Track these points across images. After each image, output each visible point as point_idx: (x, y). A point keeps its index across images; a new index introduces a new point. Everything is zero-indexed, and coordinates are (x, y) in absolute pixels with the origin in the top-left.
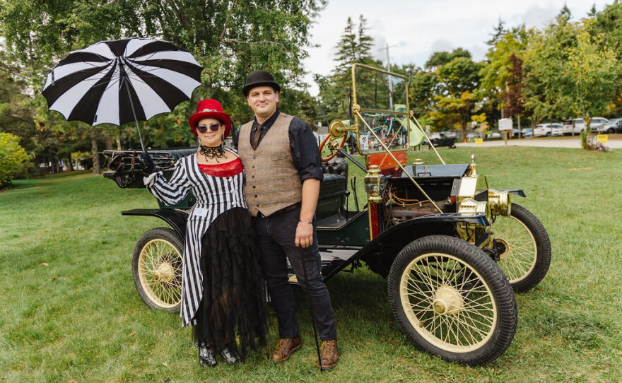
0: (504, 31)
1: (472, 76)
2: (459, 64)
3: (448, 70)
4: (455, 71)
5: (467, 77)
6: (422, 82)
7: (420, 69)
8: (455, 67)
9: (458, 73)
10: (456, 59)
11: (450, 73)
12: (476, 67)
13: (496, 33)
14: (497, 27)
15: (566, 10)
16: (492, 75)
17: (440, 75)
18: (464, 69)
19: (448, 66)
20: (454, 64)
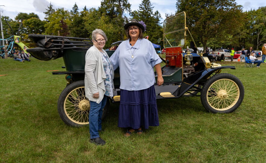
0: (53, 9)
1: (40, 26)
2: (34, 20)
3: (29, 22)
4: (32, 23)
5: (38, 27)
6: (14, 26)
7: (12, 20)
8: (32, 21)
9: (34, 24)
10: (32, 18)
11: (30, 24)
12: (42, 23)
13: (49, 9)
14: (49, 7)
15: (76, 6)
16: (51, 27)
17: (25, 24)
18: (37, 23)
19: (29, 20)
20: (32, 20)
